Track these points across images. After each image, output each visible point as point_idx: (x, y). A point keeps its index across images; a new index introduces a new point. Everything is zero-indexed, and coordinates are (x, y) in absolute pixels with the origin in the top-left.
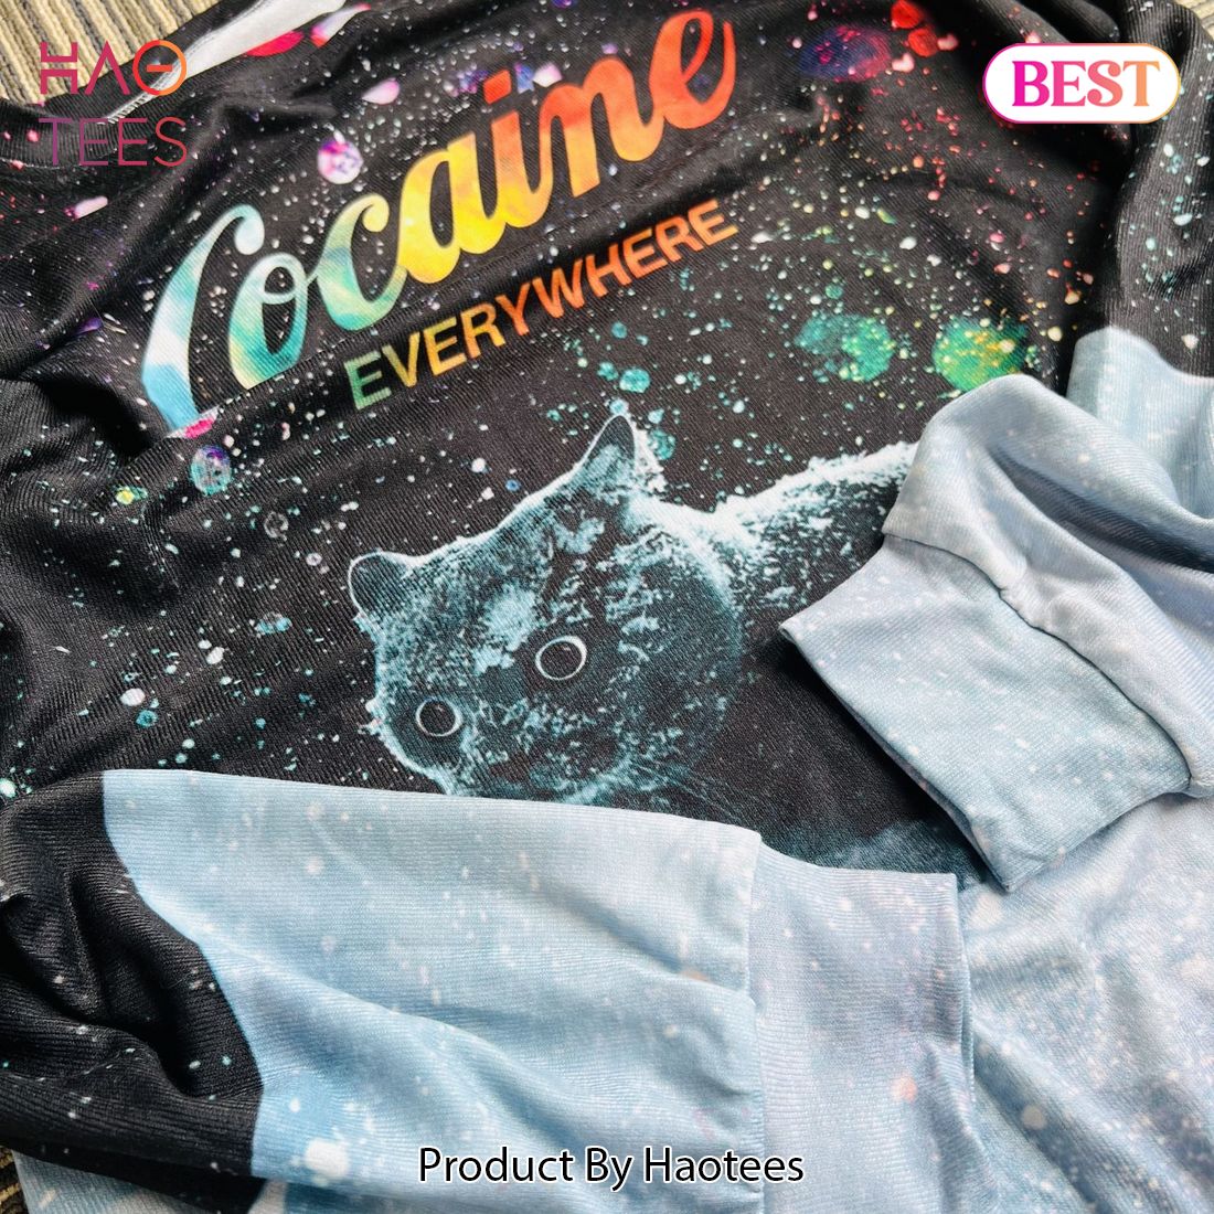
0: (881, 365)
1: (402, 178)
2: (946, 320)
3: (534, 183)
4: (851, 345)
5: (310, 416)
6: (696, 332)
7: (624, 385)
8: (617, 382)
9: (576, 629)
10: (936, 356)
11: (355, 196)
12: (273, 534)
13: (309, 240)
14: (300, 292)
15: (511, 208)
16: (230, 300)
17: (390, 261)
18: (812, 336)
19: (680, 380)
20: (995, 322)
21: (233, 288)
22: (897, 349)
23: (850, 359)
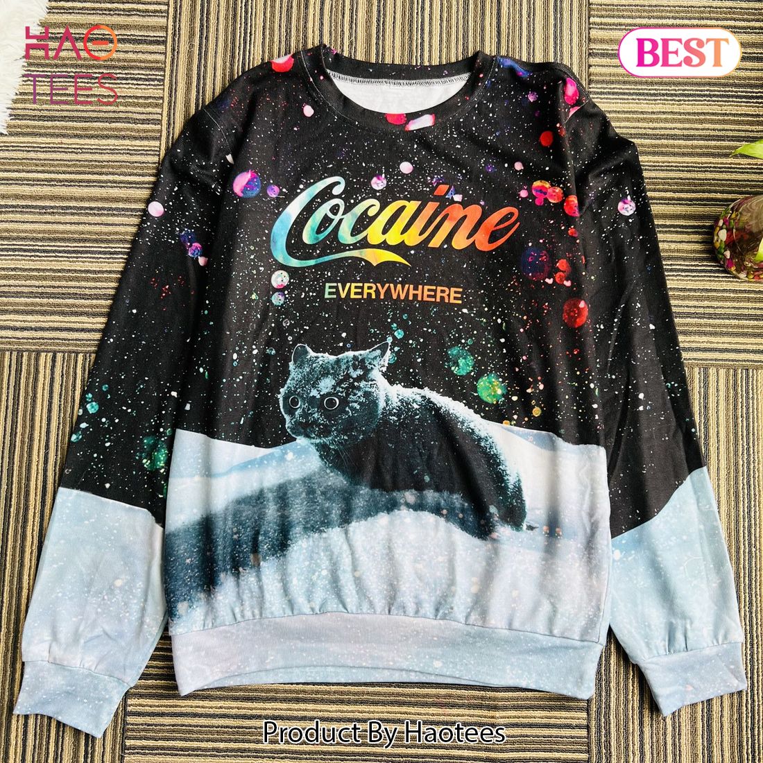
0: (463, 373)
1: (391, 202)
2: (491, 372)
3: (421, 234)
4: (461, 362)
5: (311, 294)
6: (425, 329)
7: (396, 334)
8: (395, 331)
9: (339, 397)
10: (480, 380)
11: (374, 197)
12: (284, 325)
13: (352, 201)
14: (336, 219)
15: (409, 236)
16: (320, 205)
17: (366, 227)
18: (454, 351)
19: (411, 342)
20: (503, 382)
21: (324, 202)
22: (472, 371)
23: (458, 366)
